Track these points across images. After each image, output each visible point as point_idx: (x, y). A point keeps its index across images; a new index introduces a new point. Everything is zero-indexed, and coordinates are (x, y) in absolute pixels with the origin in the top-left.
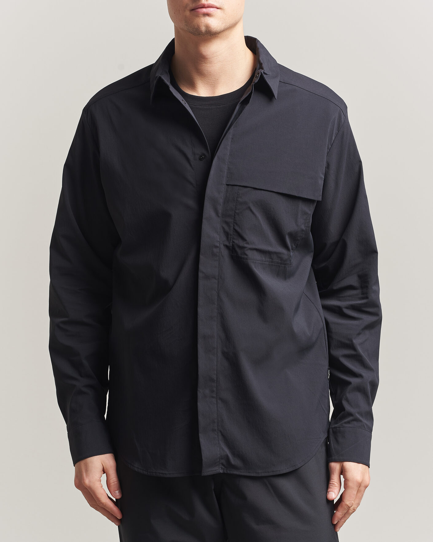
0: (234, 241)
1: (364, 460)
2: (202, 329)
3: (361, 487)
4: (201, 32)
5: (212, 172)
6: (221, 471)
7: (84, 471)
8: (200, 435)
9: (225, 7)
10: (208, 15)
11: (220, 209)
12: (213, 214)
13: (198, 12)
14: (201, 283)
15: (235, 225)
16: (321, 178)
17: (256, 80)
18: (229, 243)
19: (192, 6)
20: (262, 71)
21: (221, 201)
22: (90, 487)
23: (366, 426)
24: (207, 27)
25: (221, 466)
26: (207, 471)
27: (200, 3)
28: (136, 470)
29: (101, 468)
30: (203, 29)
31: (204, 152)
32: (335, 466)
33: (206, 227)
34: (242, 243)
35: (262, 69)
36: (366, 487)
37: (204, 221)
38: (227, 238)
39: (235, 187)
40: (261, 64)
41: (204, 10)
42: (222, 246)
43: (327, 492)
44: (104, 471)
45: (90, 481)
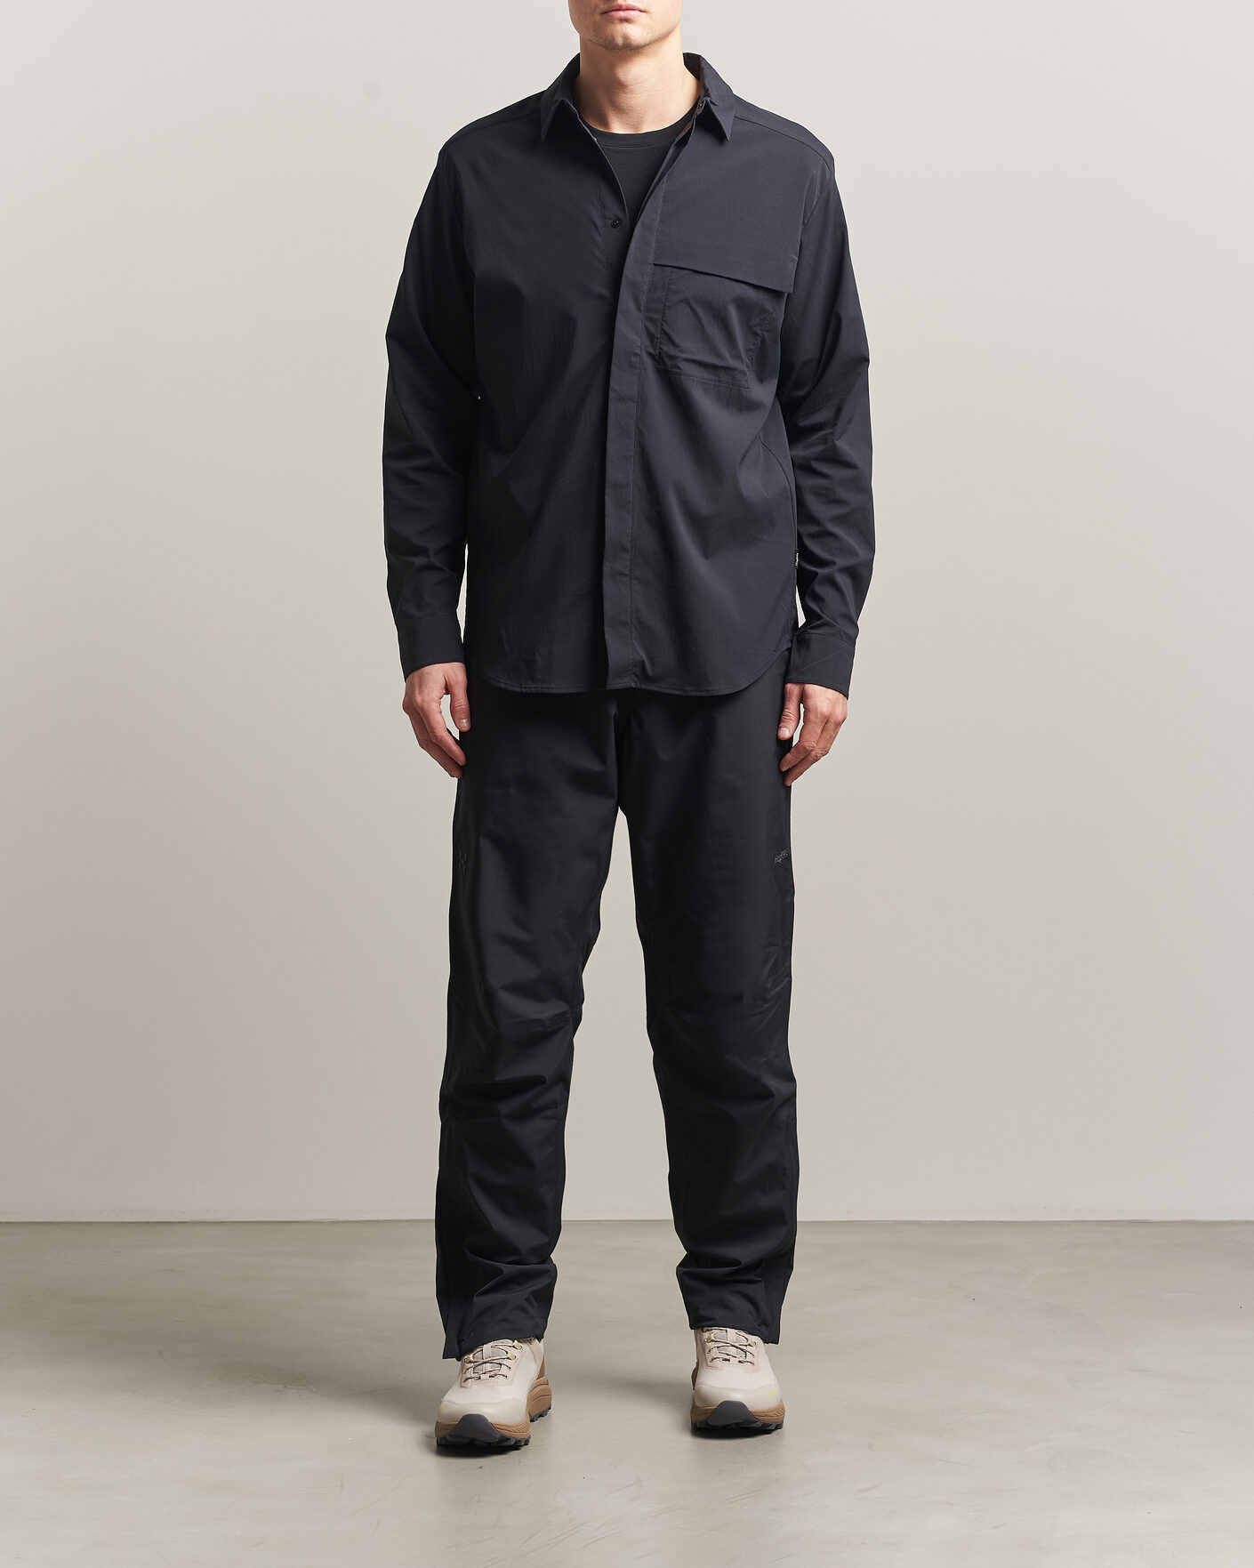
0: (662, 346)
1: (840, 683)
2: (612, 474)
3: (831, 726)
4: (617, 45)
5: (633, 245)
6: (633, 685)
7: (417, 686)
8: (606, 629)
9: (653, 10)
10: (627, 20)
11: (643, 300)
12: (632, 306)
13: (612, 16)
14: (613, 406)
15: (664, 323)
16: (793, 259)
17: (699, 111)
18: (655, 350)
19: (603, 7)
20: (708, 99)
21: (645, 288)
22: (422, 709)
23: (843, 634)
24: (626, 37)
25: (633, 677)
26: (615, 683)
27: (615, 4)
28: (503, 686)
29: (442, 683)
30: (620, 41)
31: (620, 214)
32: (793, 689)
33: (621, 325)
34: (672, 351)
35: (708, 96)
36: (838, 725)
37: (619, 315)
38: (652, 342)
39: (666, 269)
40: (706, 90)
41: (622, 14)
42: (644, 354)
43: (778, 728)
44: (448, 689)
45: (423, 700)
